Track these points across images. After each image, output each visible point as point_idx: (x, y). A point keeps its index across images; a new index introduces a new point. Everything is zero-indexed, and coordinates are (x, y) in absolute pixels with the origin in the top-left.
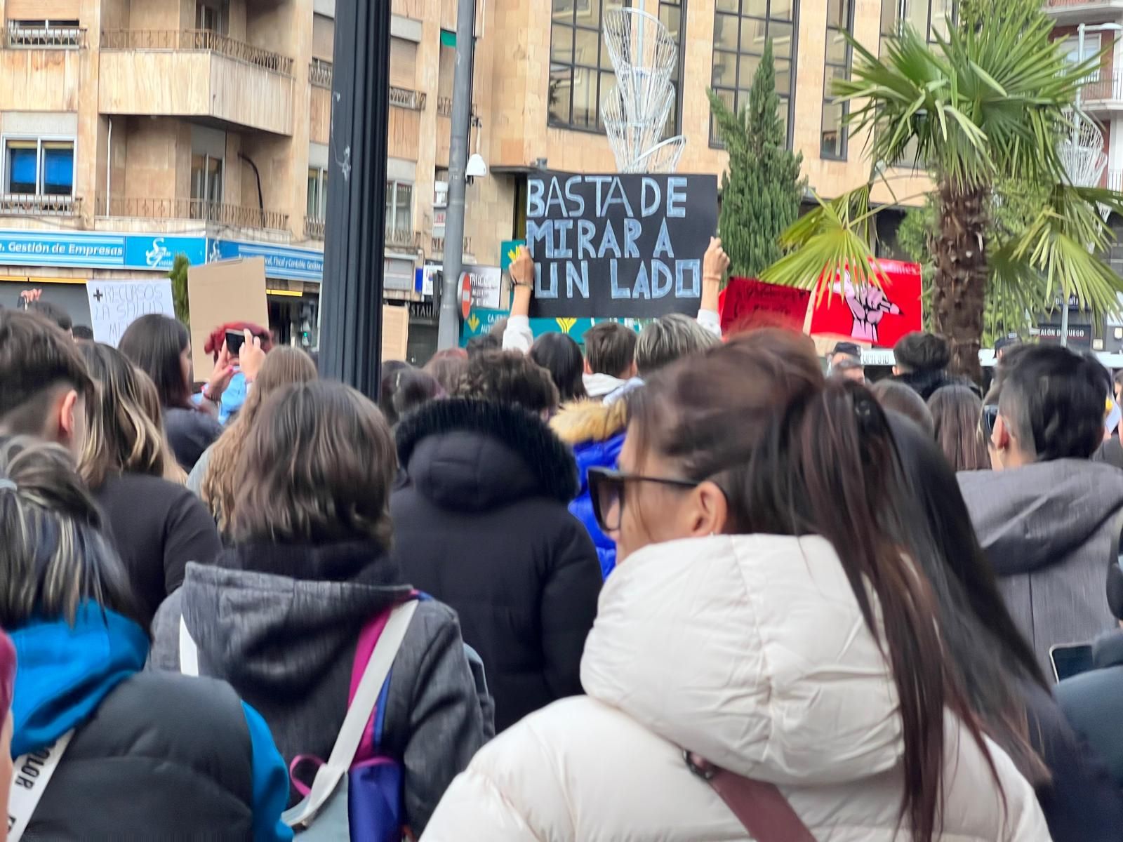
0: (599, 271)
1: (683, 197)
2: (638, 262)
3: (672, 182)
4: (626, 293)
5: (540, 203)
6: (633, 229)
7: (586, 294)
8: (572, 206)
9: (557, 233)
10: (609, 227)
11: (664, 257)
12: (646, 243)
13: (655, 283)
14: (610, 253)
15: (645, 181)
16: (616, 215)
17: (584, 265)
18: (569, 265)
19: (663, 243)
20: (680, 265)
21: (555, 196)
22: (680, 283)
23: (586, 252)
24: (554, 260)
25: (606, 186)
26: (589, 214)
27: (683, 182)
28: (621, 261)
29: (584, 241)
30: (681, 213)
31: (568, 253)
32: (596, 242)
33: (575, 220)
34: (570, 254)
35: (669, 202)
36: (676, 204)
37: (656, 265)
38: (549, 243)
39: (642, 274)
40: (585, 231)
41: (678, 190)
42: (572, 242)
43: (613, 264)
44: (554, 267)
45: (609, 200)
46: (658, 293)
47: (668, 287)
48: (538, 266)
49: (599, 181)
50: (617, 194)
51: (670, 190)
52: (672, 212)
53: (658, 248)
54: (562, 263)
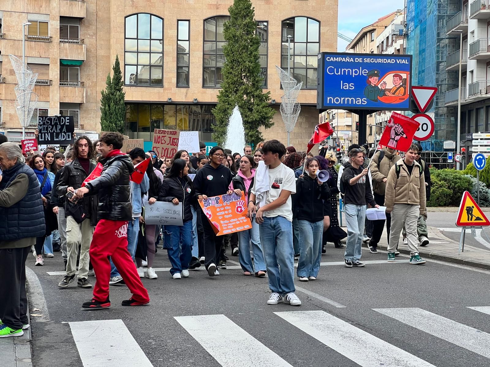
0: (52, 135)
1: (68, 121)
2: (59, 133)
3: (67, 118)
4: (57, 139)
5: (41, 122)
6: (59, 127)
7: (50, 140)
8: (47, 123)
9: (44, 128)
10: (54, 127)
11: (64, 132)
12: (61, 130)
13: (62, 137)
14: (54, 131)
15: (62, 118)
16: (56, 124)
17: (49, 134)
18: (46, 134)
19: (64, 129)
20: (67, 134)
21: (44, 121)
22: (67, 137)
23: (50, 131)
24: (43, 133)
25: (54, 119)
26: (51, 124)
27: (68, 118)
28: (56, 133)
29: (49, 129)
30: (68, 124)
31: (45, 131)
32: (51, 130)
33: (48, 125)
34: (46, 132)
35: (66, 122)
36: (67, 122)
37: (63, 134)
38: (42, 130)
39: (60, 135)
40: (50, 127)
41: (68, 119)
42: (47, 130)
43: (55, 133)
44: (43, 134)
45: (55, 122)
46: (63, 139)
47: (65, 138)
48: (40, 134)
49: (53, 118)
50: (56, 120)
51: (66, 120)
52: (67, 124)
53: (63, 131)
54: (45, 133)
